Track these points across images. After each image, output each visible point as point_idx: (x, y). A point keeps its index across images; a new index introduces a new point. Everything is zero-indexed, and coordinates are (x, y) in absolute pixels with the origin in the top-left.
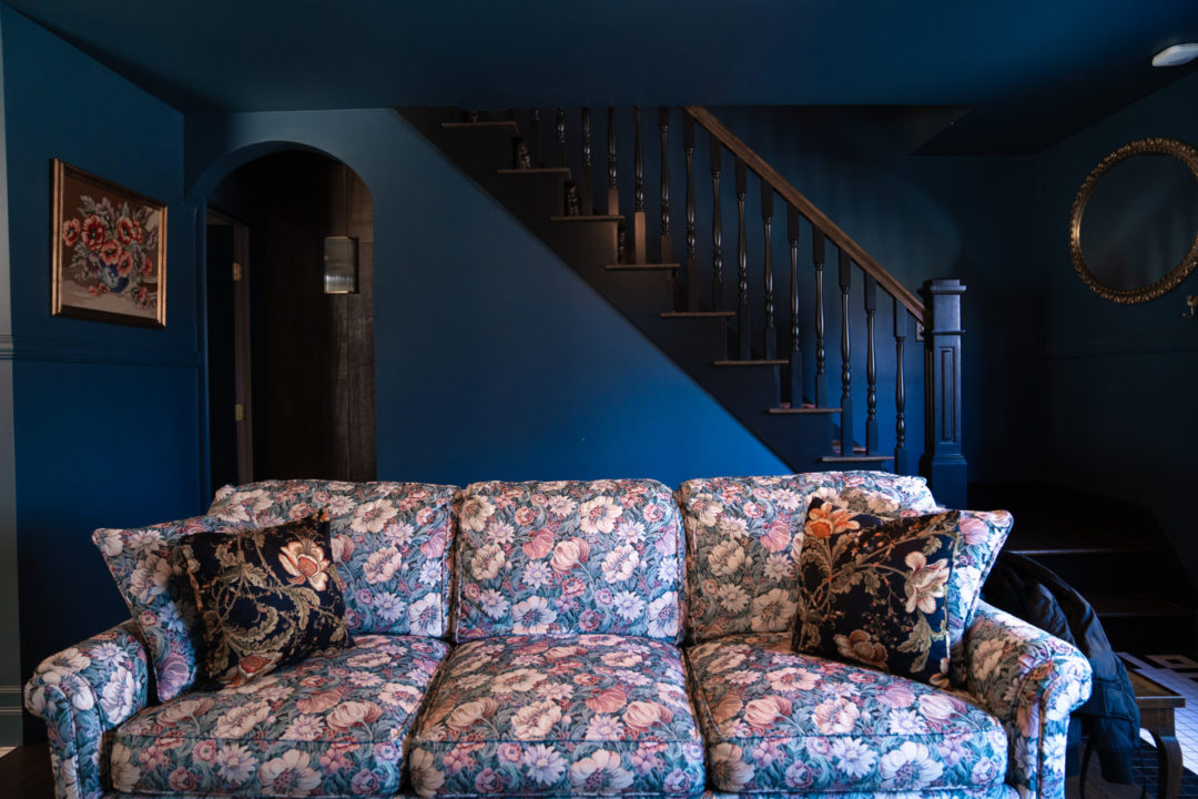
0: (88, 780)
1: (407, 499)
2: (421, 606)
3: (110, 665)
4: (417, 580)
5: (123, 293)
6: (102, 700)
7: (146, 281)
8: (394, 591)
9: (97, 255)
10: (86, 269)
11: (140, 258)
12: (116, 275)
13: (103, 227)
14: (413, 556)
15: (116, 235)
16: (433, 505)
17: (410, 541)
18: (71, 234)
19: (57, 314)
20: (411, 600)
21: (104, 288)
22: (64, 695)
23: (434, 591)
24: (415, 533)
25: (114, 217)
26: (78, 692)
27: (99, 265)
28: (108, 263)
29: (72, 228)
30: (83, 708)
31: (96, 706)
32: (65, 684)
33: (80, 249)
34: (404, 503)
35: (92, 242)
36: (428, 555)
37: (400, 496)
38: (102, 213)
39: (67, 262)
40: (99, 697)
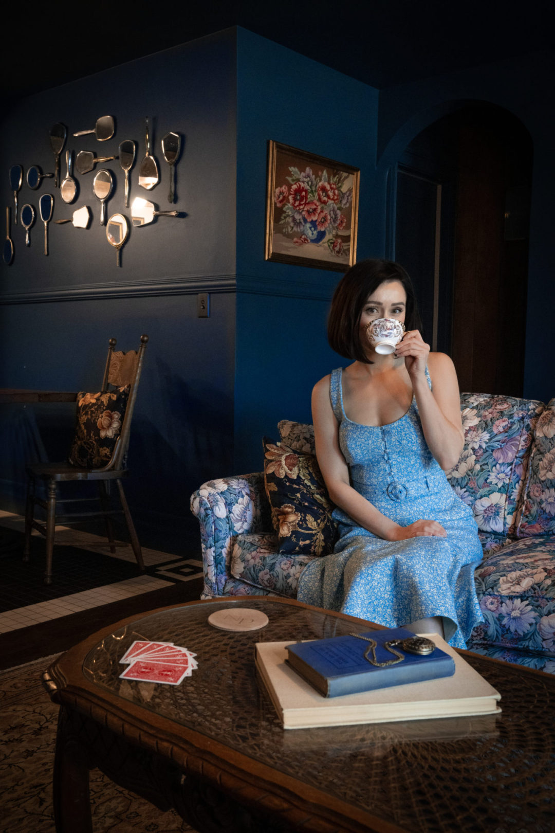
0: (219, 566)
1: (490, 410)
2: (486, 502)
3: (239, 493)
4: (486, 480)
5: (321, 243)
6: (231, 515)
7: (340, 233)
8: (464, 487)
9: (300, 213)
10: (292, 224)
11: (336, 215)
12: (315, 229)
13: (306, 191)
14: (485, 459)
15: (316, 197)
16: (511, 416)
17: (484, 446)
18: (281, 198)
19: (269, 259)
20: (478, 496)
21: (305, 239)
22: (209, 506)
23: (499, 491)
24: (490, 440)
25: (314, 183)
26: (217, 505)
27: (302, 221)
28: (309, 220)
29: (281, 193)
30: (219, 517)
31: (227, 517)
32: (210, 498)
33: (288, 208)
34: (487, 413)
35: (297, 203)
36: (498, 459)
37: (485, 406)
38: (305, 179)
39: (277, 219)
40: (230, 512)
